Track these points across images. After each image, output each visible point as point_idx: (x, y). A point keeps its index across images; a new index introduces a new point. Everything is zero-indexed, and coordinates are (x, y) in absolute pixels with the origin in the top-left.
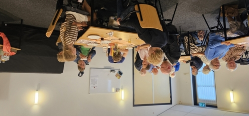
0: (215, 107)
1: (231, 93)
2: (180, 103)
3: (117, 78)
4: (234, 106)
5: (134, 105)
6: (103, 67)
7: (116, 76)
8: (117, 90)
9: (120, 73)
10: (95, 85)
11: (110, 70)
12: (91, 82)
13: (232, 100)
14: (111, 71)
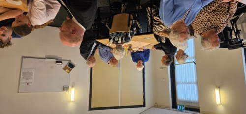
0: (198, 110)
1: (217, 91)
2: (156, 106)
3: (65, 72)
4: (221, 108)
5: (90, 109)
6: (44, 57)
7: (65, 69)
8: (65, 88)
9: (71, 66)
10: (29, 81)
11: (55, 60)
12: (22, 77)
13: (218, 101)
14: (57, 62)
